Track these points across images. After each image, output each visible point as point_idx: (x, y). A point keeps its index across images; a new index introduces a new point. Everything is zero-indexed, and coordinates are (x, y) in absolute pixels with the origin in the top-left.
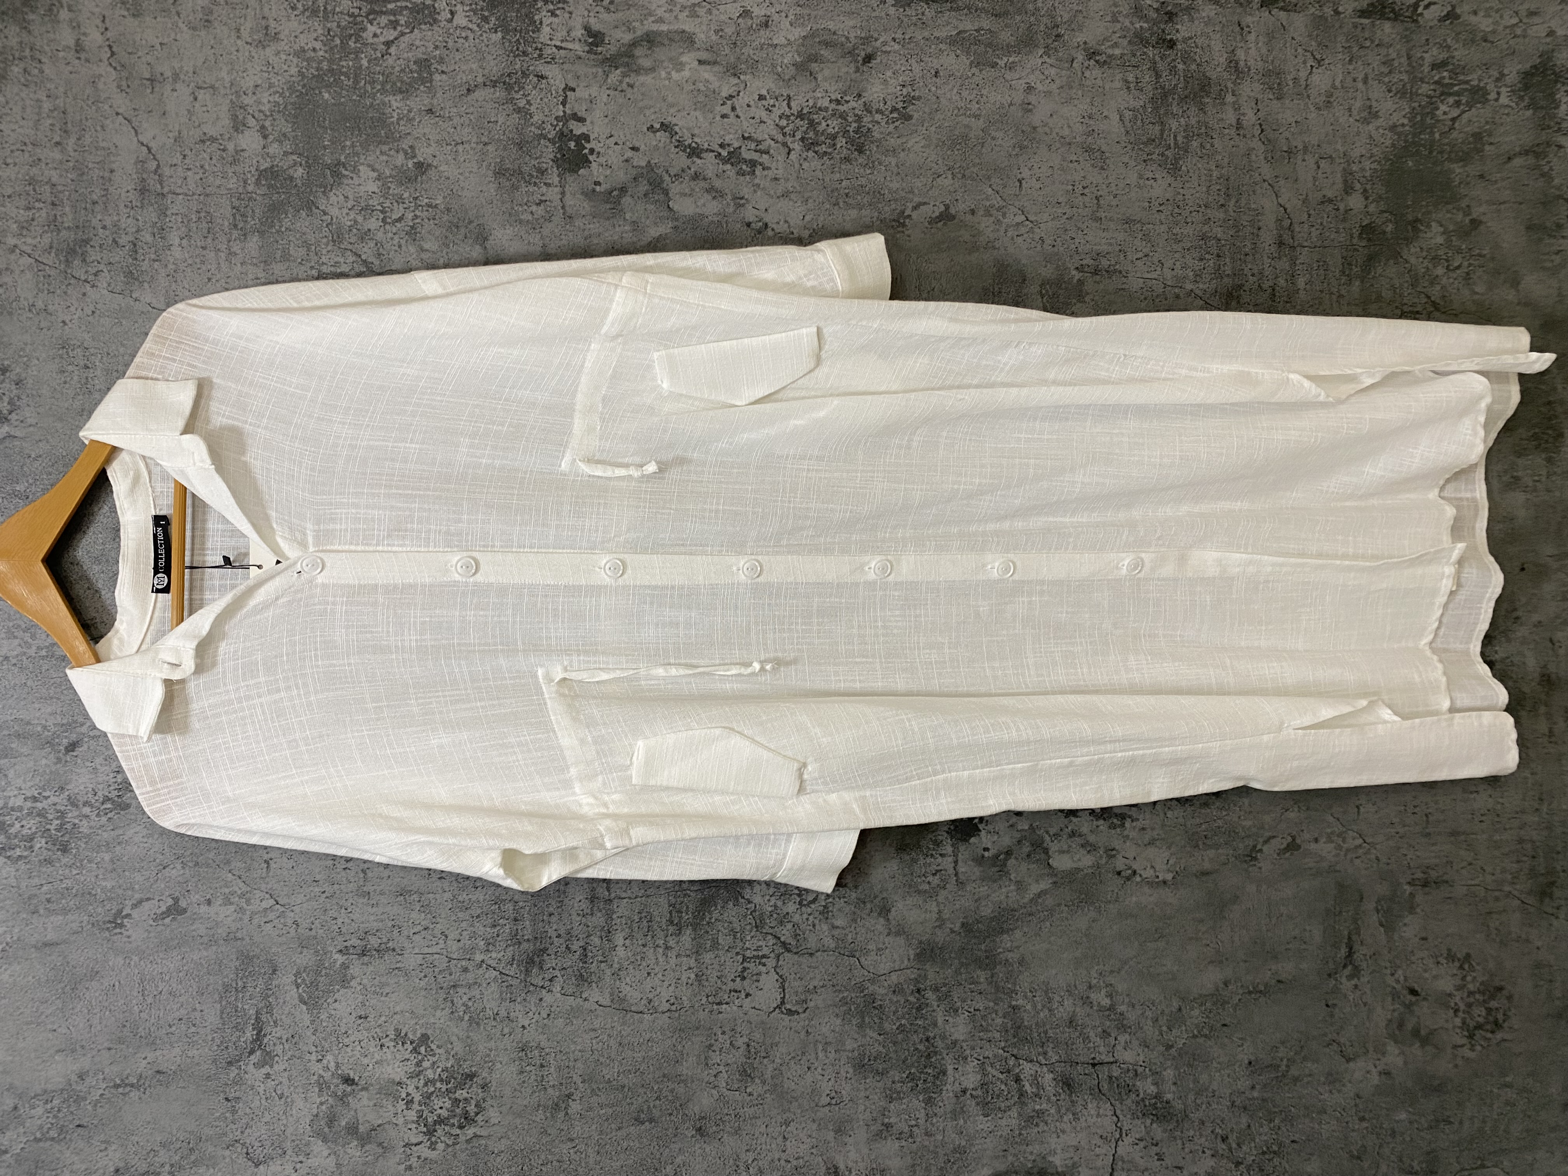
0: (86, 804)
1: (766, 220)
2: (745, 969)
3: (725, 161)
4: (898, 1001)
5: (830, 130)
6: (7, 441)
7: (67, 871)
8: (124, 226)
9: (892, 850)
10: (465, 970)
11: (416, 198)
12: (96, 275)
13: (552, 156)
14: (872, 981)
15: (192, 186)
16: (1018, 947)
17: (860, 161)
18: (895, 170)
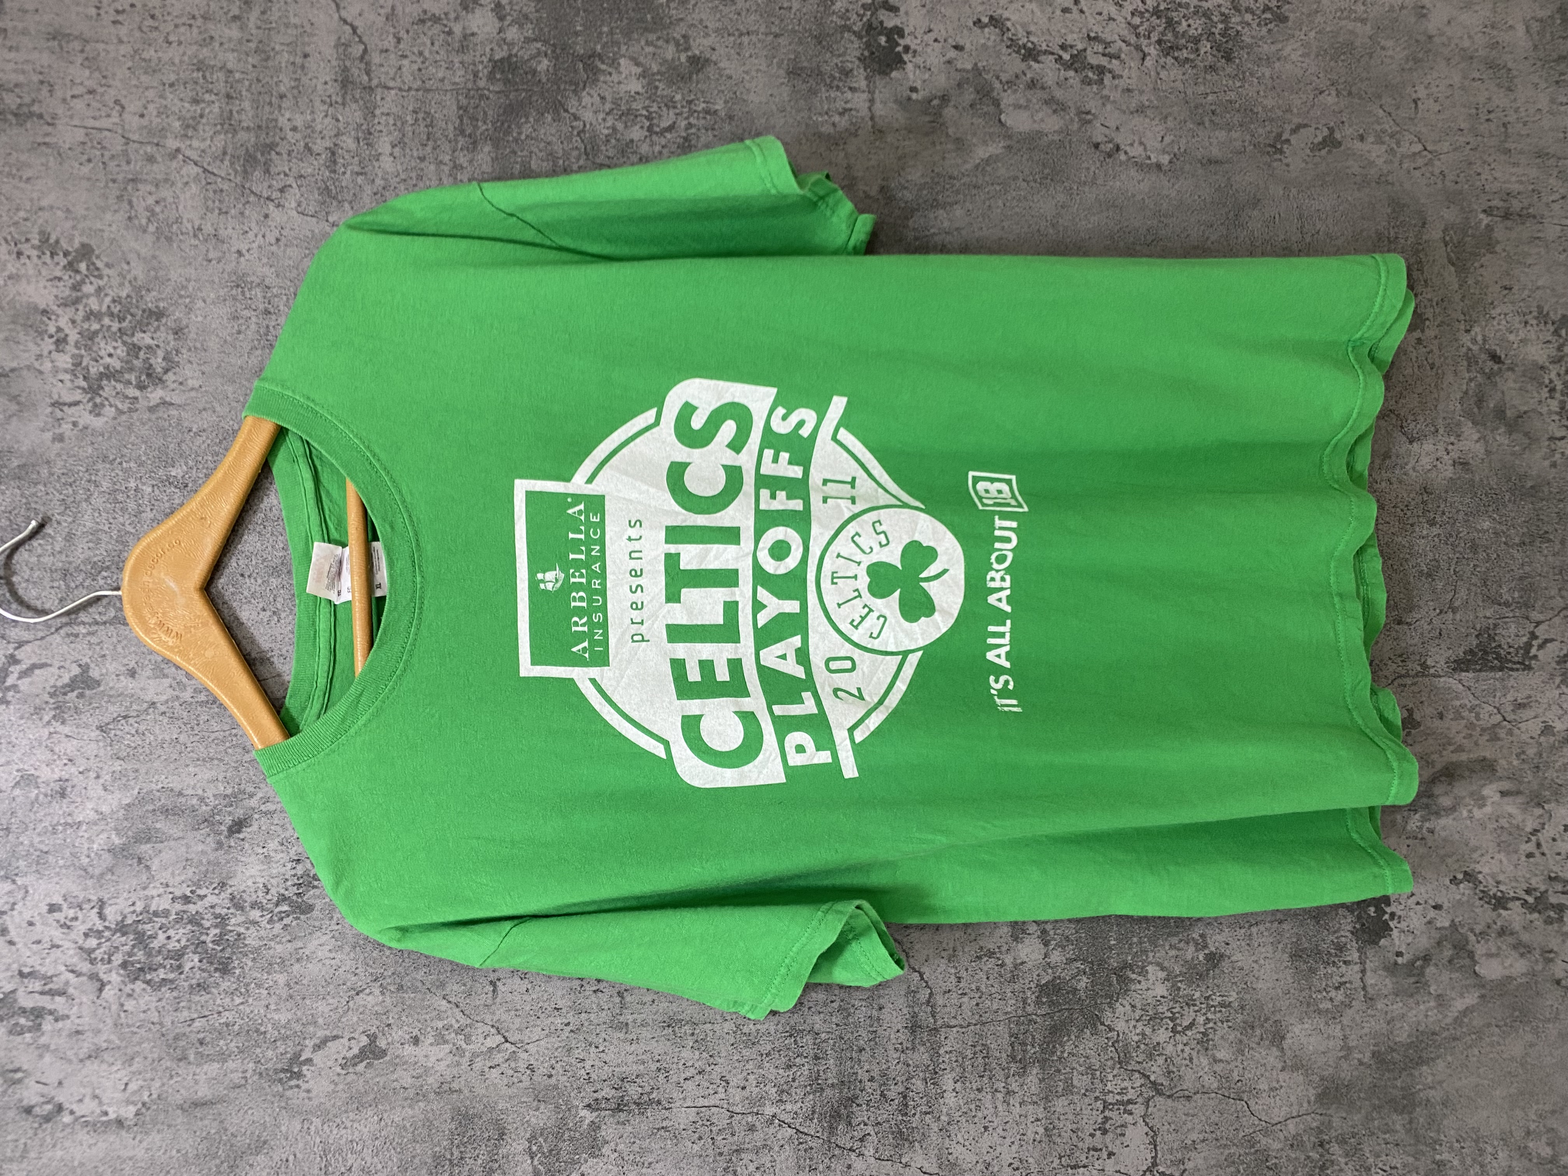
0: (254, 905)
1: (1119, 140)
2: (1106, 1119)
3: (1068, 66)
4: (1296, 1158)
5: (1192, 32)
6: (162, 409)
7: (228, 1000)
8: (319, 128)
9: (1286, 956)
10: (752, 1128)
11: (690, 102)
12: (282, 190)
13: (858, 54)
14: (1266, 1133)
15: (408, 78)
16: (1440, 1083)
17: (1229, 70)
18: (1269, 83)
